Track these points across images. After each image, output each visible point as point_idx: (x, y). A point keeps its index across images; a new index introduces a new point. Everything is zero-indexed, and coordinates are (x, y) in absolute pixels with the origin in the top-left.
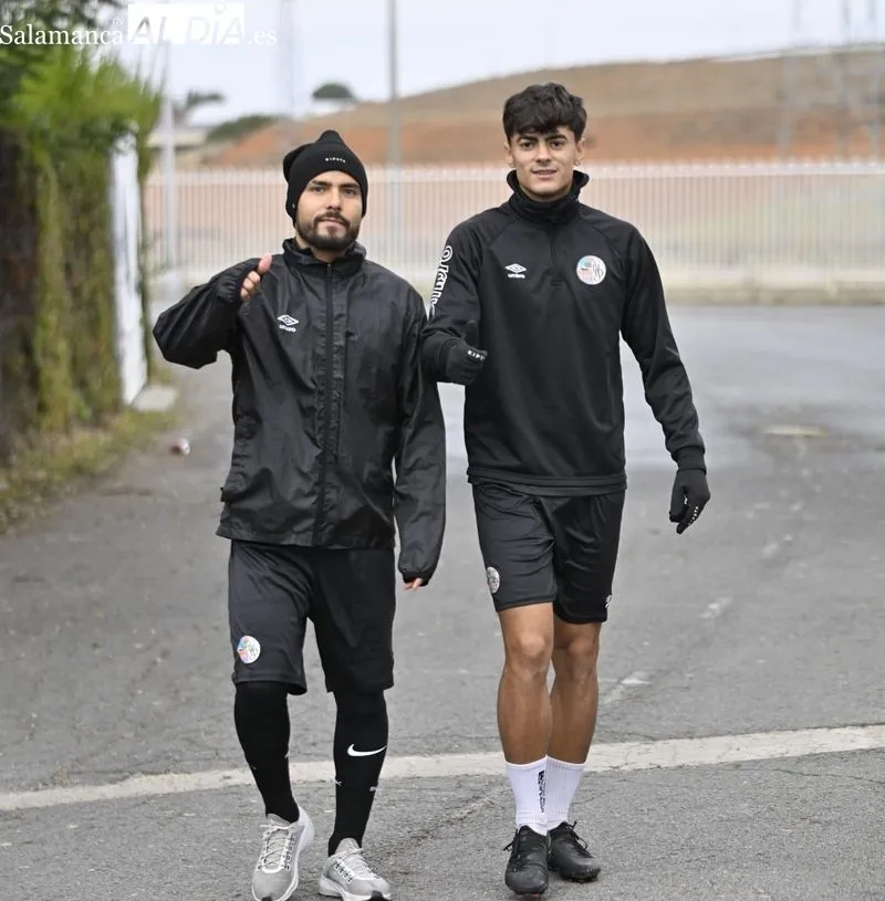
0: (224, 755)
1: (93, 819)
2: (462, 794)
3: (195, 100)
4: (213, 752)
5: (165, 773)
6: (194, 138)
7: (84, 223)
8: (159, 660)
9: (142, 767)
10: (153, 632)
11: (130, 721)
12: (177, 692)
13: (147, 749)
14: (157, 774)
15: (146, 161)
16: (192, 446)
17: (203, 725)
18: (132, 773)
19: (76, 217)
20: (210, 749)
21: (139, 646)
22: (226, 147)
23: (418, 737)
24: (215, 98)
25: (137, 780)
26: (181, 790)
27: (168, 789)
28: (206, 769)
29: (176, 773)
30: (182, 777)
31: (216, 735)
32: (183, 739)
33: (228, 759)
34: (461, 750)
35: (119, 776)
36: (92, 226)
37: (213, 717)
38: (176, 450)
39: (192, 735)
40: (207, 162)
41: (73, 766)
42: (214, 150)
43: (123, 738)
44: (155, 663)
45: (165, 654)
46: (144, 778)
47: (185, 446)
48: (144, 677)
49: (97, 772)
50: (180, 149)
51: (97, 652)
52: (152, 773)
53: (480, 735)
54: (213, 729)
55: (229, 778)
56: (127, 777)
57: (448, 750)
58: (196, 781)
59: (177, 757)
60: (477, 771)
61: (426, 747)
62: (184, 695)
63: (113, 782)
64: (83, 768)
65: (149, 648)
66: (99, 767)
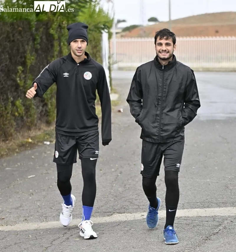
0: (141, 207)
1: (103, 230)
2: (216, 223)
3: (119, 21)
4: (138, 206)
5: (124, 213)
6: (120, 31)
7: (95, 51)
8: (119, 175)
9: (117, 211)
10: (117, 165)
11: (112, 195)
12: (125, 185)
13: (118, 205)
14: (122, 213)
15: (110, 35)
16: (123, 110)
17: (134, 197)
18: (114, 213)
19: (92, 49)
20: (137, 205)
21: (113, 170)
22: (127, 33)
23: (199, 202)
24: (124, 21)
25: (115, 215)
26: (129, 219)
27: (125, 219)
28: (136, 212)
29: (127, 213)
30: (129, 214)
31: (138, 201)
32: (128, 201)
33: (142, 209)
34: (212, 207)
35: (110, 214)
36: (97, 51)
37: (136, 194)
38: (120, 111)
39: (131, 200)
40: (122, 36)
41: (96, 210)
42: (124, 34)
43: (110, 200)
44: (118, 176)
45: (121, 173)
46: (118, 215)
47: (122, 110)
48: (115, 180)
49: (103, 212)
50: (117, 33)
51: (101, 171)
52: (119, 213)
53: (217, 202)
54: (137, 198)
55: (143, 216)
56: (112, 214)
57: (208, 207)
58: (133, 216)
59: (127, 208)
60: (218, 214)
61: (201, 206)
62: (127, 186)
63: (108, 216)
64: (99, 211)
65: (116, 171)
66: (104, 211)
